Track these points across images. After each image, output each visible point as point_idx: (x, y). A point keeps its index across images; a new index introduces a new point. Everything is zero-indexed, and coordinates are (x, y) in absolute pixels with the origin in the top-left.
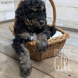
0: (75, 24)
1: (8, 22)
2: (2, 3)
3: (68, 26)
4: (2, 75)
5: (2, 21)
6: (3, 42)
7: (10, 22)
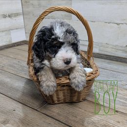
1: (15, 46)
2: (5, 16)
5: (5, 46)
7: (18, 45)
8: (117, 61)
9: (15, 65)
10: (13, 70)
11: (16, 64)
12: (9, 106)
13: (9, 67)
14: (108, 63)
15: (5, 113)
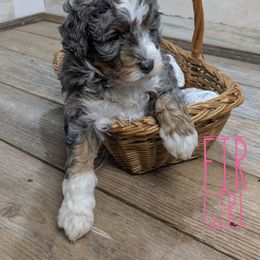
0: (245, 36)
1: (20, 25)
3: (222, 41)
4: (22, 228)
6: (11, 105)
7: (27, 23)
8: (244, 60)
9: (26, 70)
10: (21, 82)
11: (27, 67)
12: (17, 170)
13: (11, 74)
14: (227, 65)
15: (8, 188)
